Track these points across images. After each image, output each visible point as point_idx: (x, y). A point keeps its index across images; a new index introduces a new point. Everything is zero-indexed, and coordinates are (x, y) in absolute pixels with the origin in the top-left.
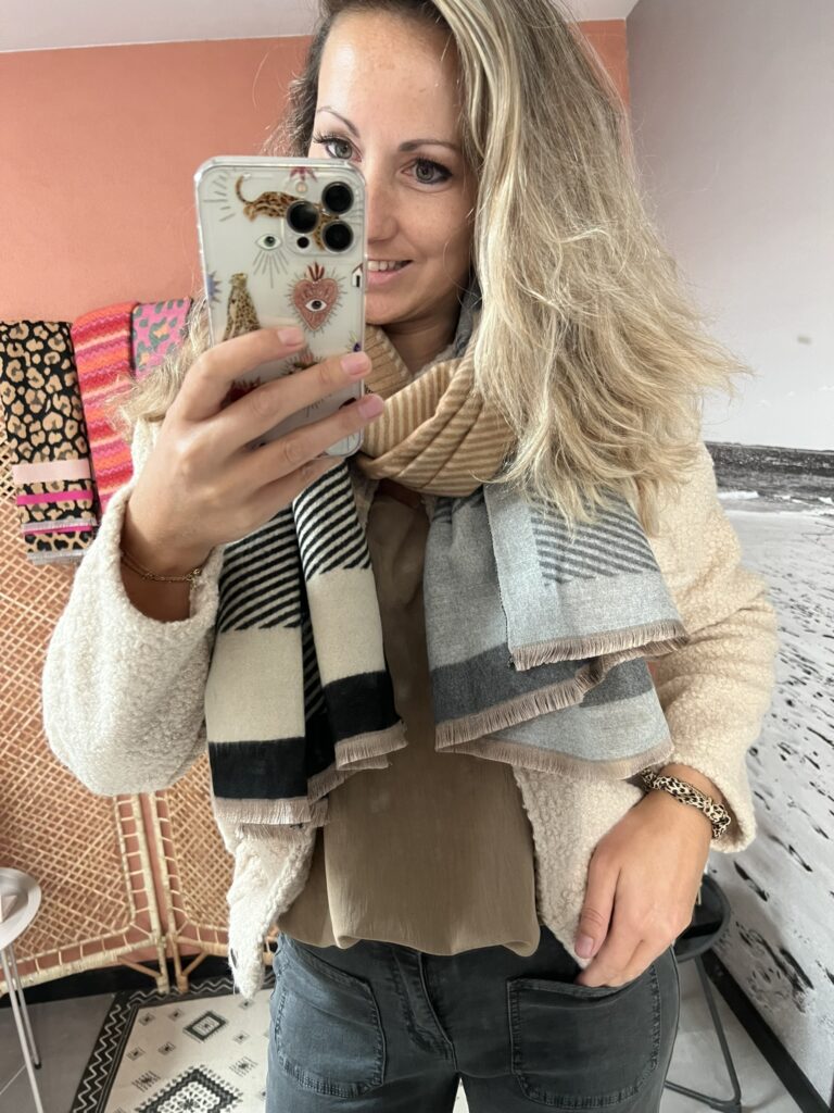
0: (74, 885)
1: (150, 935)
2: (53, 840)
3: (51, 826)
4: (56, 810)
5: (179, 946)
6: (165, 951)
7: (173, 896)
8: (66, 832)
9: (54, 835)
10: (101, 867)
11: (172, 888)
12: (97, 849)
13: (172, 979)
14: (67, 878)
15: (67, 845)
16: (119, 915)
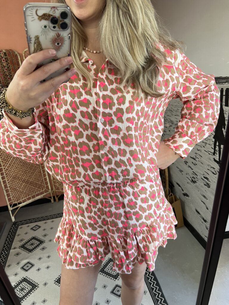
0: (33, 182)
1: (49, 191)
2: (27, 172)
3: (27, 169)
4: (27, 165)
5: (56, 192)
6: (53, 194)
7: (54, 181)
8: (30, 170)
9: (27, 171)
10: (38, 177)
11: (53, 180)
12: (37, 173)
13: (55, 200)
14: (31, 180)
15: (30, 173)
16: (42, 187)
